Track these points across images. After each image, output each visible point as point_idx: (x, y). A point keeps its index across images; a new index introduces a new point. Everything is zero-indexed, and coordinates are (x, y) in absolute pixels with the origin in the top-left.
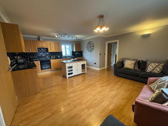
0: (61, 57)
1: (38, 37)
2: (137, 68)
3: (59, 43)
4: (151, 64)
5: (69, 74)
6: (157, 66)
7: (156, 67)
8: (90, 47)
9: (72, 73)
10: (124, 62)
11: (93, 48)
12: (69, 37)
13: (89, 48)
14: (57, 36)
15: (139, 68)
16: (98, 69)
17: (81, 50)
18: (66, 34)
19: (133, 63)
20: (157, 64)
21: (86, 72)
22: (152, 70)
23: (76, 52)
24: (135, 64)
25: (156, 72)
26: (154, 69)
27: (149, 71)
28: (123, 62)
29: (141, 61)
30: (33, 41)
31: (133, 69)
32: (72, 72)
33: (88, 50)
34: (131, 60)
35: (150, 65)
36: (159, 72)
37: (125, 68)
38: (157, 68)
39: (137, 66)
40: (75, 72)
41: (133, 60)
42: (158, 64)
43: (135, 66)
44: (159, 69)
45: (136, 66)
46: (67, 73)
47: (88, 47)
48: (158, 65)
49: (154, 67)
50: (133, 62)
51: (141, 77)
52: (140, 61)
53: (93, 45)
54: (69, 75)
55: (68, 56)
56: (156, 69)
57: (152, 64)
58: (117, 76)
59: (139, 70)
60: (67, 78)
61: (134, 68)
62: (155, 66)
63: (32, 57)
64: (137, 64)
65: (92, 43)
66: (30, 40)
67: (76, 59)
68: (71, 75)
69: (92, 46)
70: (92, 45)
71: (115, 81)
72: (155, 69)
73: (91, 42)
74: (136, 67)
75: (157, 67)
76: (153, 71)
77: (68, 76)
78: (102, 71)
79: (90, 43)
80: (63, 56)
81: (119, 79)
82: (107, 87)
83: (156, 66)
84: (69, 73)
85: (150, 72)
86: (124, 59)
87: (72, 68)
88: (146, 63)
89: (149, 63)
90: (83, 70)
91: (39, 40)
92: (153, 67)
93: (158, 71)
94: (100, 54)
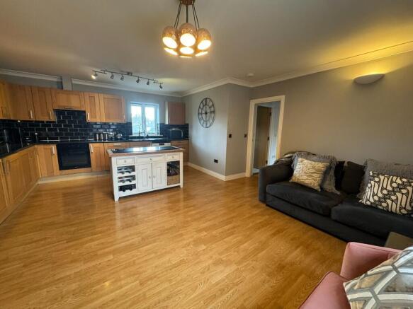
0: (128, 138)
1: (60, 80)
2: (330, 186)
3: (120, 99)
4: (377, 179)
5: (122, 189)
6: (399, 188)
7: (394, 191)
8: (206, 113)
9: (131, 187)
10: (295, 162)
11: (212, 115)
12: (138, 81)
13: (204, 116)
14: (96, 75)
15: (338, 187)
16: (223, 178)
17: (187, 122)
18: (128, 74)
19: (318, 170)
20: (399, 181)
21: (181, 184)
22: (379, 201)
23: (170, 126)
24: (326, 174)
25: (394, 208)
26: (385, 197)
27: (368, 203)
28: (291, 162)
29: (346, 164)
30: (41, 90)
31: (317, 188)
32: (133, 182)
33: (202, 121)
34: (315, 158)
35: (372, 182)
36: (404, 211)
37: (292, 183)
38: (399, 195)
39: (333, 180)
40: (145, 183)
41: (322, 158)
42: (405, 180)
43: (324, 180)
44: (405, 197)
45: (328, 178)
46: (116, 185)
47: (202, 114)
48: (404, 186)
49: (389, 191)
50: (321, 166)
51: (336, 221)
52: (344, 162)
53: (212, 109)
54: (124, 191)
55: (148, 137)
56: (394, 198)
57: (382, 177)
58: (267, 205)
59: (338, 193)
60: (116, 199)
61: (321, 186)
62: (393, 188)
63: (39, 134)
64: (332, 173)
65: (211, 104)
66: (31, 87)
67: (167, 145)
68: (128, 193)
69: (211, 112)
70: (210, 108)
71: (251, 225)
72: (389, 199)
73: (208, 100)
74: (327, 182)
75: (400, 192)
76: (384, 205)
77: (118, 194)
78: (230, 184)
79: (205, 102)
80: (133, 135)
81: (267, 217)
82: (214, 246)
83: (394, 185)
84: (122, 184)
85: (373, 207)
86: (294, 153)
87: (134, 170)
88: (364, 173)
89: (371, 173)
90: (170, 178)
91: (62, 88)
92: (383, 189)
93: (403, 204)
94: (230, 136)
